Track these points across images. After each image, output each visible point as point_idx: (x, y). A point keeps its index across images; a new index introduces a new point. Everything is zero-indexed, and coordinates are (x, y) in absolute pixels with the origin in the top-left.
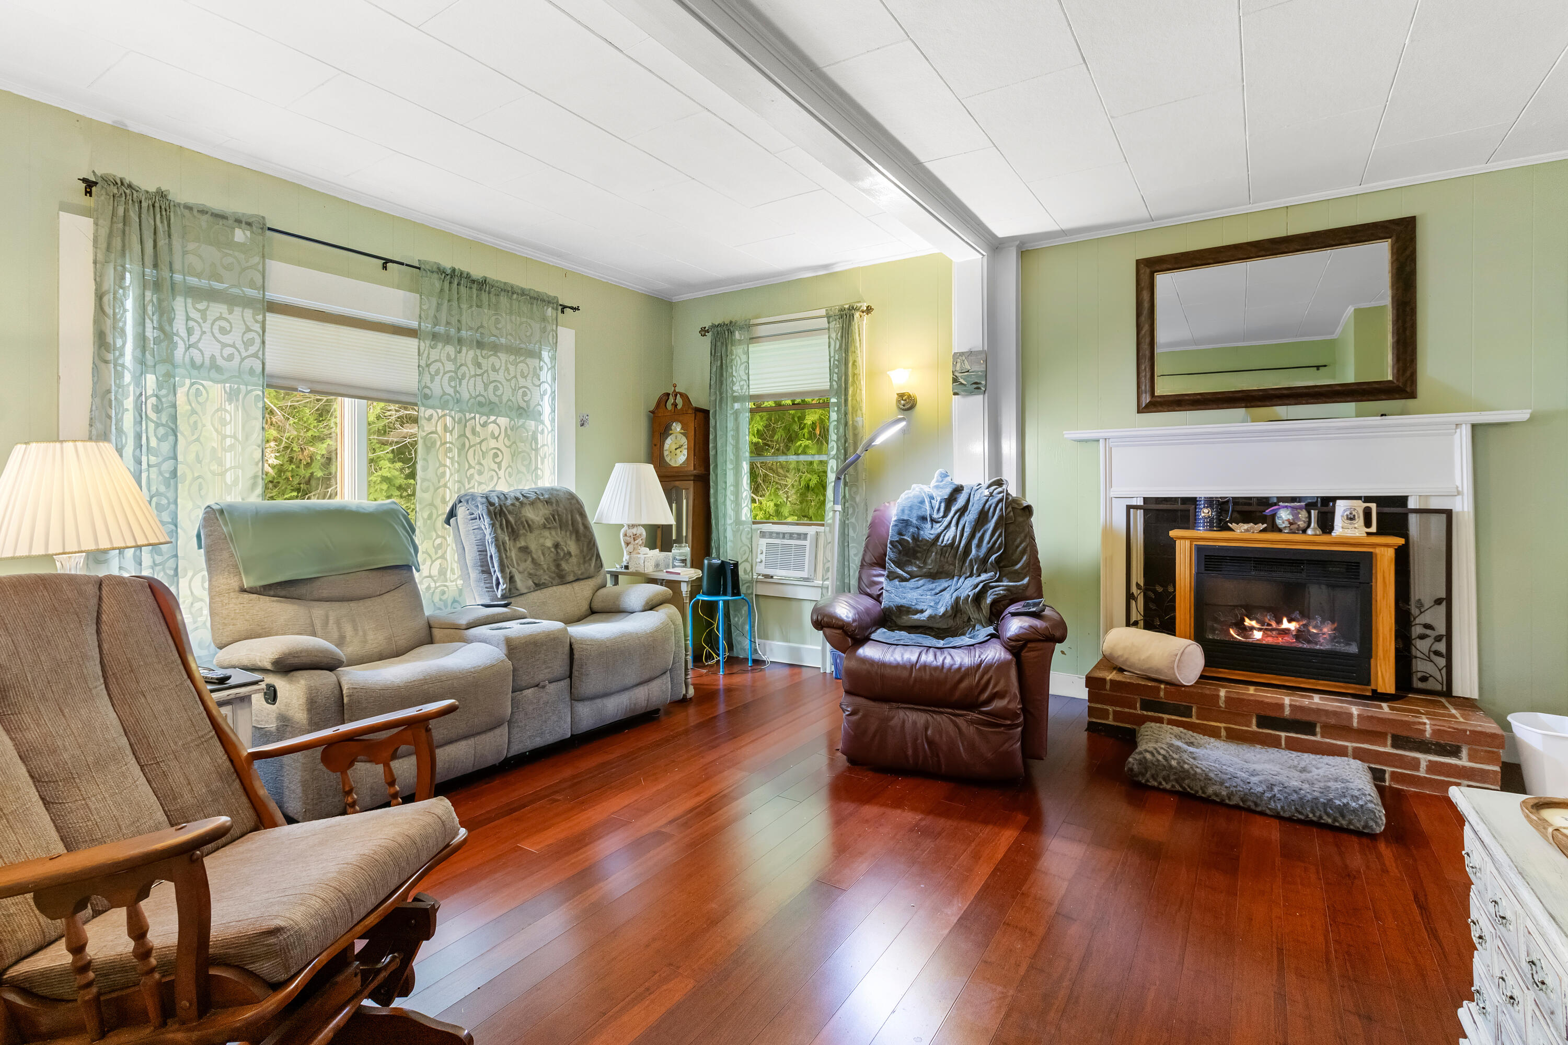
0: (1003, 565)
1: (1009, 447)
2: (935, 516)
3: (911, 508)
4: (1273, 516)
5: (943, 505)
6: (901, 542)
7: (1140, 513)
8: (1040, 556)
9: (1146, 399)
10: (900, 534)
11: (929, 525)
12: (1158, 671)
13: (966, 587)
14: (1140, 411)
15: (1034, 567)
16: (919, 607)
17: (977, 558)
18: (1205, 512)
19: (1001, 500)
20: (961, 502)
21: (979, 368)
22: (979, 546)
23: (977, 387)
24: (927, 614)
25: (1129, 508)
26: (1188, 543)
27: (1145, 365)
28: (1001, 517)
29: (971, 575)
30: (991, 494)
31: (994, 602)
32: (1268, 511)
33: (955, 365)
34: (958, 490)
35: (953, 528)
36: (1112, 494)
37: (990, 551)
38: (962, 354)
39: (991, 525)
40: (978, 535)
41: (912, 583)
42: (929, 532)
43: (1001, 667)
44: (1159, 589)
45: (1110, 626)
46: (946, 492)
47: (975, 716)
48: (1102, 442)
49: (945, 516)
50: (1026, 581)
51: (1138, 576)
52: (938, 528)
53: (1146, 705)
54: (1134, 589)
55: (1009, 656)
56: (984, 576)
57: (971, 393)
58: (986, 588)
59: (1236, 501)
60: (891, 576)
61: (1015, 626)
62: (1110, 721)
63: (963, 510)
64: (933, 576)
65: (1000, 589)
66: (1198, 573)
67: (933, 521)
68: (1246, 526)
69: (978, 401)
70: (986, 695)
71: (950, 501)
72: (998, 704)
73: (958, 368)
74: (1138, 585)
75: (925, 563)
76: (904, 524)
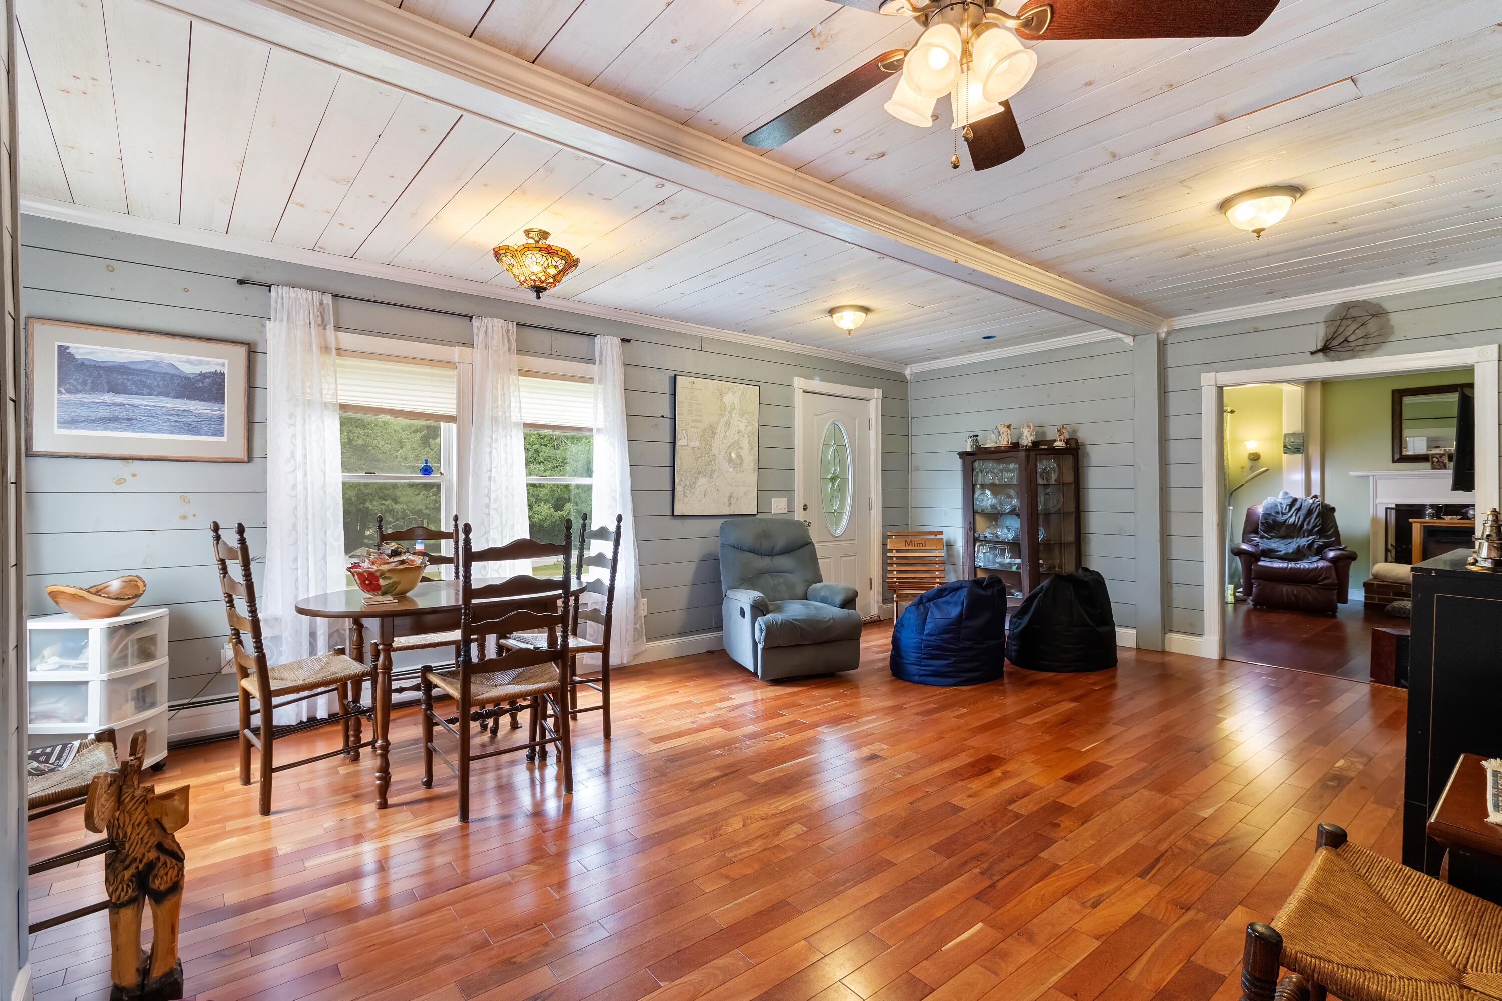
0: (1321, 533)
1: (1316, 476)
2: (1284, 511)
3: (1271, 508)
4: (1467, 512)
5: (1288, 507)
6: (1268, 523)
7: (1393, 511)
8: (1340, 529)
9: (1397, 457)
10: (1266, 519)
11: (1280, 515)
12: (1402, 579)
13: (1303, 541)
14: (1394, 462)
15: (1337, 533)
16: (1279, 549)
17: (1307, 530)
18: (1429, 511)
19: (1319, 505)
20: (1297, 505)
21: (1300, 441)
22: (1308, 524)
23: (1298, 450)
24: (1283, 552)
25: (1387, 508)
26: (1419, 524)
27: (1397, 441)
28: (1319, 512)
29: (1304, 537)
30: (1313, 502)
31: (1318, 547)
32: (1464, 510)
33: (1284, 440)
34: (1295, 500)
35: (1294, 517)
36: (1377, 502)
37: (1314, 526)
38: (1289, 434)
39: (1314, 515)
40: (1308, 520)
41: (1273, 540)
42: (1281, 518)
43: (1328, 568)
44: (1404, 547)
45: (1375, 562)
46: (1289, 501)
47: (1314, 586)
48: (1371, 478)
49: (1289, 511)
50: (1333, 539)
51: (1392, 540)
52: (1286, 517)
53: (1395, 594)
54: (1390, 547)
55: (1331, 564)
56: (1311, 537)
57: (1294, 453)
58: (1313, 541)
59: (1447, 506)
60: (1262, 537)
61: (1331, 554)
62: (1376, 601)
63: (1299, 509)
64: (1283, 537)
65: (1321, 541)
66: (1424, 538)
67: (1283, 514)
68: (1450, 517)
69: (1299, 457)
70: (1321, 578)
71: (1291, 505)
72: (1328, 581)
73: (1287, 440)
74: (1392, 545)
75: (1279, 532)
76: (1266, 515)
